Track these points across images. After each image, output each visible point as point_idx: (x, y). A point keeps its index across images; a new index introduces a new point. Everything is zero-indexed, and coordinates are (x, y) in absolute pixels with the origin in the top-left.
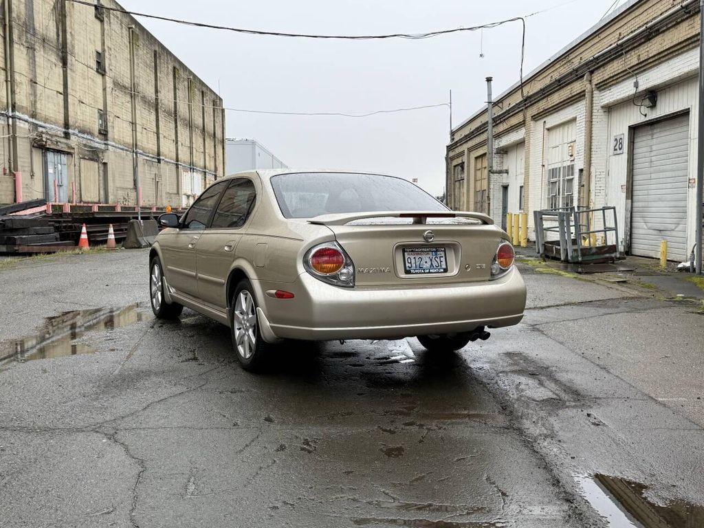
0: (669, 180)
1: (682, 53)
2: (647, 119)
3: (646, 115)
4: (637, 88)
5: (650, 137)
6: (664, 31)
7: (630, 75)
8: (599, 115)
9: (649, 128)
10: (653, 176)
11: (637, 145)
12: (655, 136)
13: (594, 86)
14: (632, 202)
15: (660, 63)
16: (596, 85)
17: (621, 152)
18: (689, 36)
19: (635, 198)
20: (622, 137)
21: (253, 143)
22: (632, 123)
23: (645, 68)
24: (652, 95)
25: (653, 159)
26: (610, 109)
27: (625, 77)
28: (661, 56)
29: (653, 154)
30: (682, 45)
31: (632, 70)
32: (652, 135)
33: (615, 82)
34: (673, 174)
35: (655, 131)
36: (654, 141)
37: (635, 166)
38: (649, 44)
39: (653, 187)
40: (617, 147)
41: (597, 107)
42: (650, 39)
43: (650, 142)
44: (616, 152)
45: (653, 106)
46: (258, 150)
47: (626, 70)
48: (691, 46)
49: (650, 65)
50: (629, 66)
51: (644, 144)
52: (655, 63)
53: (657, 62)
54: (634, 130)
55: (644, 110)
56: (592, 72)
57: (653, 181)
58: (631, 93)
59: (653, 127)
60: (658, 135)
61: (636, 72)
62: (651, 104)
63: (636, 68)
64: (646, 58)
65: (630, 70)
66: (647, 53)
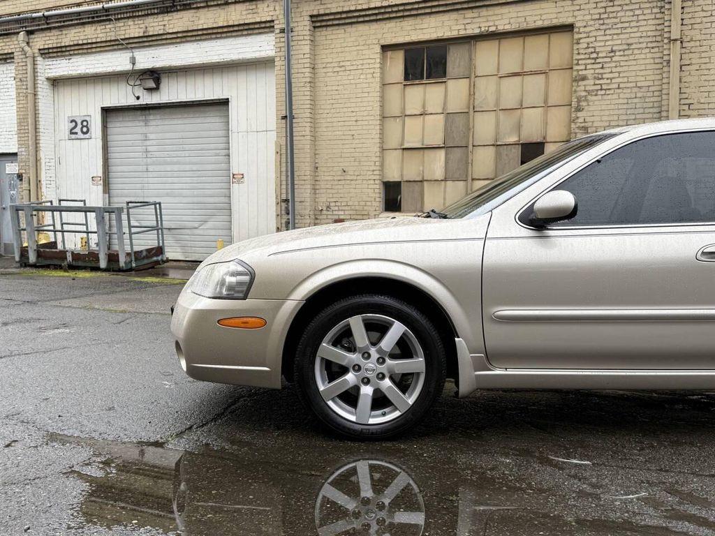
0: (188, 174)
1: (228, 37)
2: (142, 102)
3: (138, 98)
4: (134, 64)
5: (142, 123)
6: (198, 8)
7: (120, 47)
8: (44, 89)
9: (139, 113)
10: (151, 168)
11: (110, 131)
12: (152, 123)
13: (37, 51)
14: (109, 197)
15: (184, 42)
16: (40, 50)
17: (87, 136)
18: (247, 22)
19: (113, 192)
20: (88, 119)
22: (107, 104)
23: (151, 43)
24: (155, 77)
25: (150, 148)
26: (55, 82)
27: (107, 49)
28: (189, 34)
29: (148, 143)
30: (231, 29)
31: (127, 42)
32: (146, 121)
33: (85, 51)
35: (151, 117)
36: (151, 129)
37: (112, 156)
38: (167, 17)
39: (151, 180)
40: (78, 130)
41: (41, 79)
42: (168, 12)
43: (144, 130)
44: (73, 136)
45: (157, 88)
47: (117, 40)
48: (245, 33)
49: (164, 42)
50: (123, 37)
52: (174, 41)
53: (178, 40)
54: (107, 112)
55: (139, 91)
56: (30, 33)
57: (150, 174)
58: (119, 69)
59: (147, 112)
60: (159, 122)
61: (133, 46)
62: (155, 86)
63: (136, 40)
64: (161, 32)
65: (122, 42)
66: (162, 27)
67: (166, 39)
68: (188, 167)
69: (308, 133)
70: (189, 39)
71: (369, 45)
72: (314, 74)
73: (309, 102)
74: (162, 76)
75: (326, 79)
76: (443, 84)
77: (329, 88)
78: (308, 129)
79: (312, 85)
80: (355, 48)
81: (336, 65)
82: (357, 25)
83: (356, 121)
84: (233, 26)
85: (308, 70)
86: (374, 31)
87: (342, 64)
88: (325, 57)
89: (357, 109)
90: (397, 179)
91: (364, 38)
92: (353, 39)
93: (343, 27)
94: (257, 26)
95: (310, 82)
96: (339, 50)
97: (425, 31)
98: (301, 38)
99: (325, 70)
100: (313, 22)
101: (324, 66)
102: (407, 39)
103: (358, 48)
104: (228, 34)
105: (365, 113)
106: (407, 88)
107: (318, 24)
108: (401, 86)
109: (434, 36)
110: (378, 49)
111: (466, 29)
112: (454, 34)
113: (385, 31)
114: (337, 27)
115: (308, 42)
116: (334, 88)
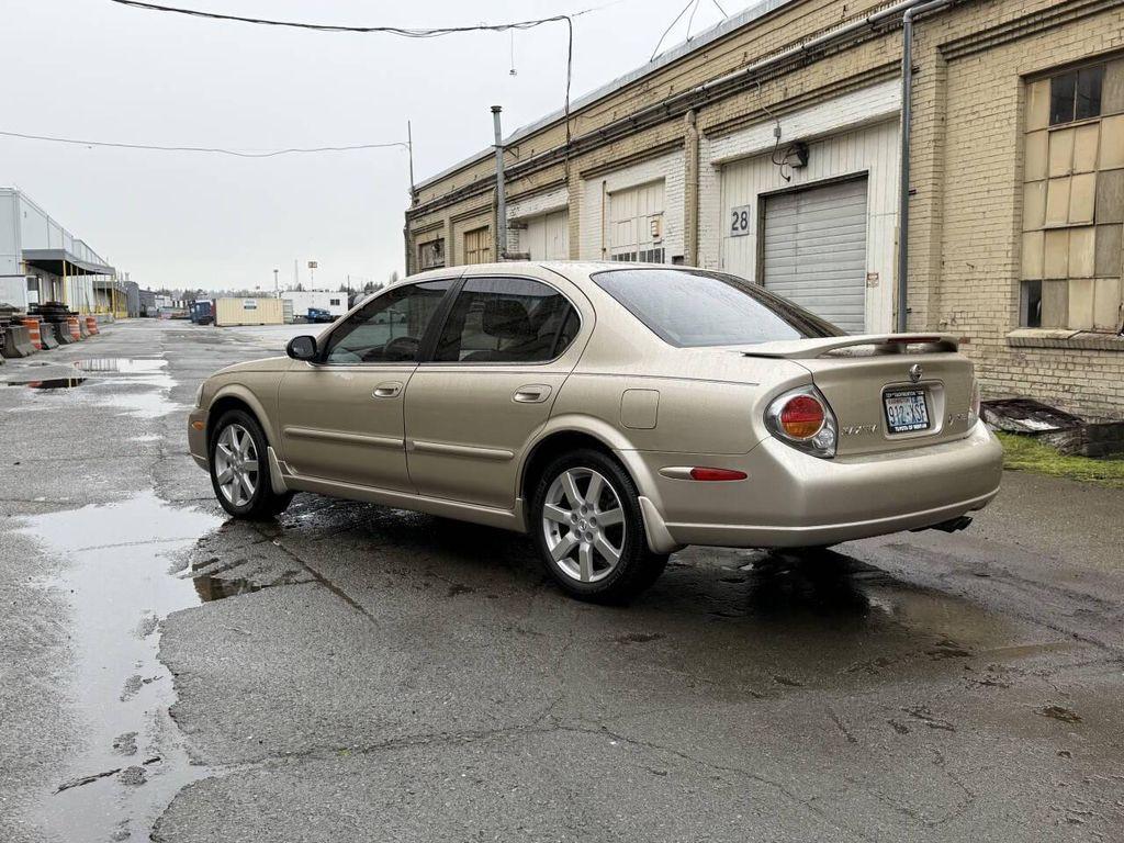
0: (830, 275)
1: (861, 89)
2: (792, 184)
3: (789, 179)
4: (779, 137)
5: (794, 212)
6: (831, 56)
7: (767, 117)
8: (708, 176)
9: (792, 197)
10: (799, 269)
11: (769, 223)
12: (803, 210)
13: (701, 132)
15: (821, 102)
16: (704, 130)
17: (745, 232)
18: (876, 65)
20: (746, 209)
21: (15, 194)
22: (763, 190)
23: (793, 108)
24: (802, 150)
25: (800, 243)
26: (723, 167)
27: (757, 121)
28: (825, 91)
29: (798, 236)
30: (863, 78)
31: (771, 110)
32: (798, 208)
33: (739, 127)
34: (837, 266)
35: (803, 203)
36: (802, 217)
37: (768, 254)
38: (803, 73)
40: (738, 225)
41: (705, 164)
42: (805, 66)
43: (794, 219)
44: (735, 233)
45: (803, 166)
46: (23, 207)
47: (762, 110)
48: (877, 80)
49: (803, 105)
50: (767, 105)
51: (783, 221)
52: (812, 102)
53: (816, 101)
54: (765, 200)
55: (788, 171)
56: (697, 110)
57: (799, 277)
58: (767, 145)
59: (799, 196)
60: (809, 209)
61: (778, 114)
62: (800, 162)
63: (779, 107)
64: (798, 93)
65: (767, 111)
66: (800, 86)
67: (805, 101)
68: (831, 266)
69: (929, 214)
70: (826, 97)
71: (1005, 77)
72: (945, 127)
73: (931, 169)
74: (811, 147)
75: (959, 133)
76: (1097, 126)
77: (960, 146)
78: (929, 208)
79: (939, 143)
80: (990, 84)
81: (968, 111)
82: (994, 50)
83: (988, 191)
84: (864, 73)
85: (932, 124)
86: (1010, 57)
87: (976, 109)
88: (959, 101)
89: (990, 173)
90: (1038, 277)
91: (1000, 68)
92: (988, 72)
93: (976, 56)
94: (887, 70)
95: (934, 140)
96: (975, 89)
97: (1071, 47)
98: (927, 79)
99: (956, 121)
100: (944, 54)
101: (956, 114)
102: (1049, 63)
103: (995, 83)
104: (862, 85)
105: (999, 179)
106: (1053, 134)
107: (950, 56)
108: (1045, 133)
109: (1081, 54)
110: (1015, 81)
111: (1121, 38)
112: (1106, 47)
113: (1025, 54)
114: (969, 58)
115: (934, 84)
116: (967, 144)
